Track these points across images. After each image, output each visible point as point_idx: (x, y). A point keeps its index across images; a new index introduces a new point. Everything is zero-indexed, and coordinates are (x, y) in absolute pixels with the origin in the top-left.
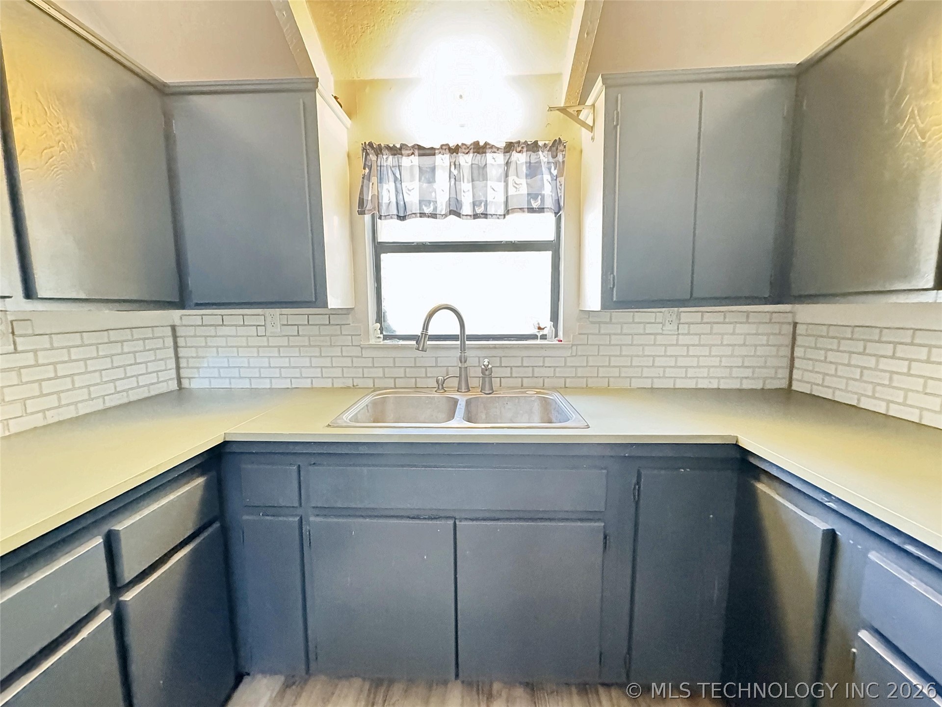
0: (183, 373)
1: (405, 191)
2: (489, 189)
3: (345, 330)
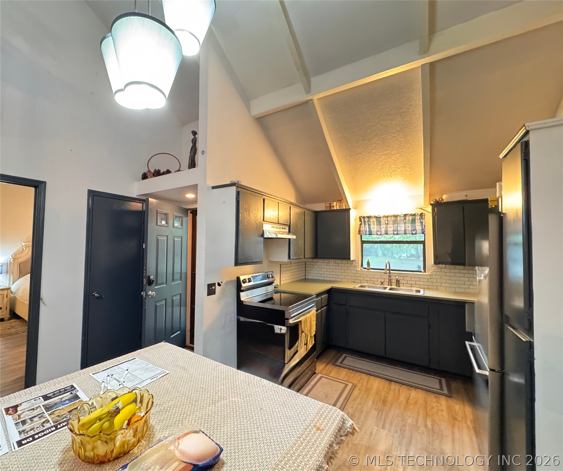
0: (306, 274)
1: (371, 228)
2: (399, 227)
3: (352, 265)
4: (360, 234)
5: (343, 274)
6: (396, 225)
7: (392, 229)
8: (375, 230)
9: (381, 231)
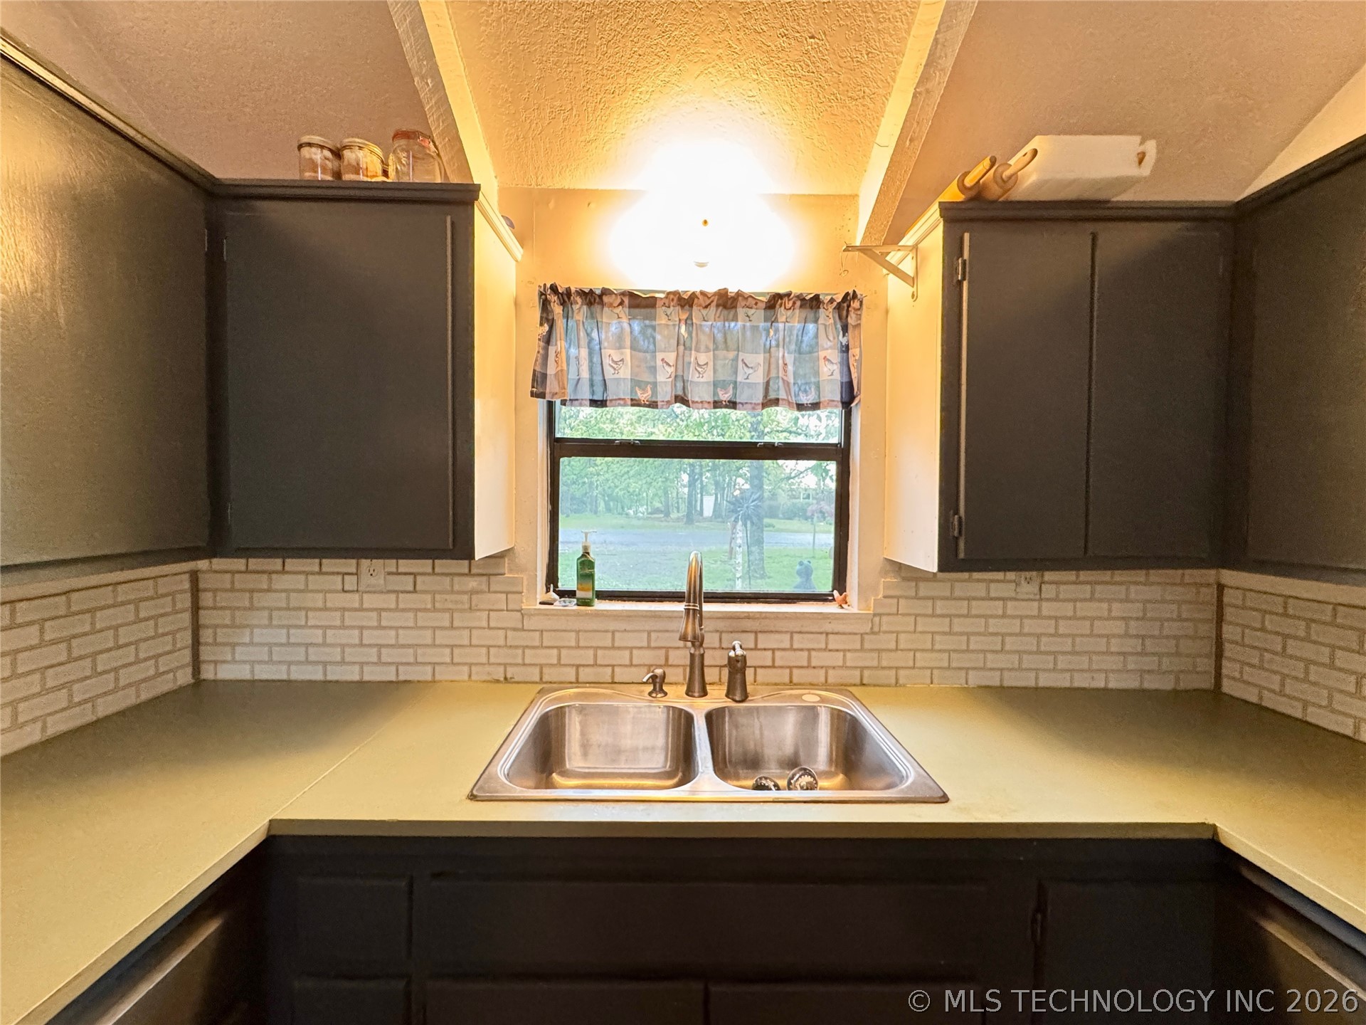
0: (206, 652)
1: (607, 361)
2: (740, 364)
3: (496, 584)
4: (542, 395)
5: (442, 637)
6: (732, 355)
7: (708, 376)
8: (625, 372)
9: (655, 384)
